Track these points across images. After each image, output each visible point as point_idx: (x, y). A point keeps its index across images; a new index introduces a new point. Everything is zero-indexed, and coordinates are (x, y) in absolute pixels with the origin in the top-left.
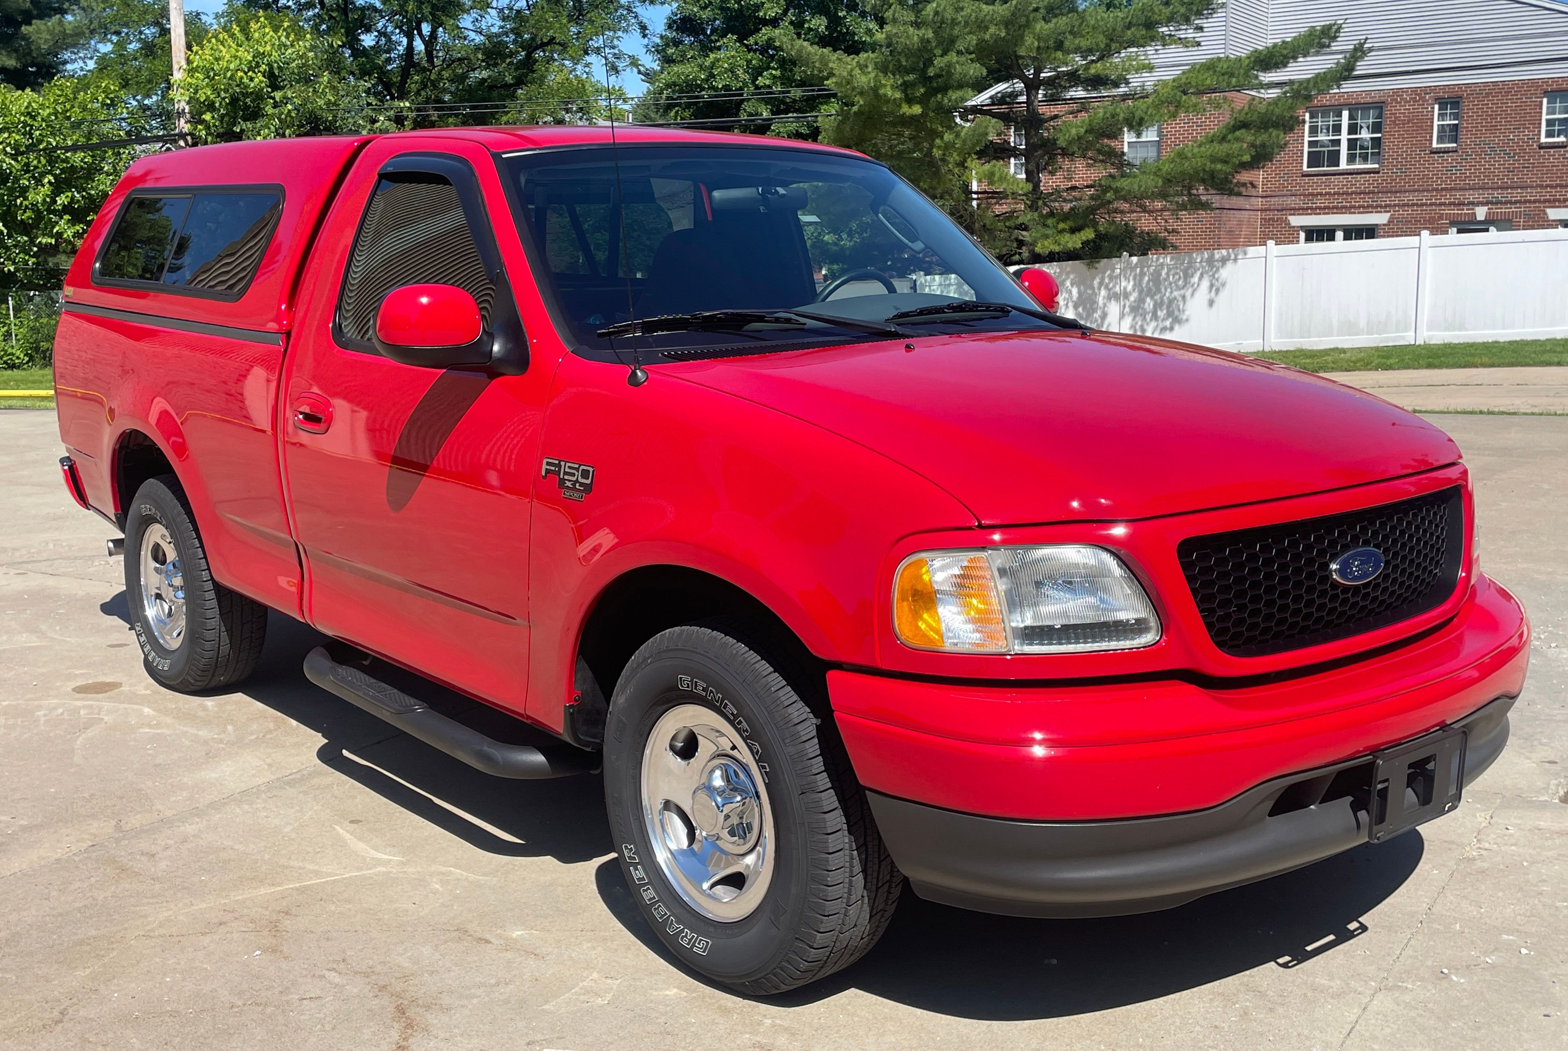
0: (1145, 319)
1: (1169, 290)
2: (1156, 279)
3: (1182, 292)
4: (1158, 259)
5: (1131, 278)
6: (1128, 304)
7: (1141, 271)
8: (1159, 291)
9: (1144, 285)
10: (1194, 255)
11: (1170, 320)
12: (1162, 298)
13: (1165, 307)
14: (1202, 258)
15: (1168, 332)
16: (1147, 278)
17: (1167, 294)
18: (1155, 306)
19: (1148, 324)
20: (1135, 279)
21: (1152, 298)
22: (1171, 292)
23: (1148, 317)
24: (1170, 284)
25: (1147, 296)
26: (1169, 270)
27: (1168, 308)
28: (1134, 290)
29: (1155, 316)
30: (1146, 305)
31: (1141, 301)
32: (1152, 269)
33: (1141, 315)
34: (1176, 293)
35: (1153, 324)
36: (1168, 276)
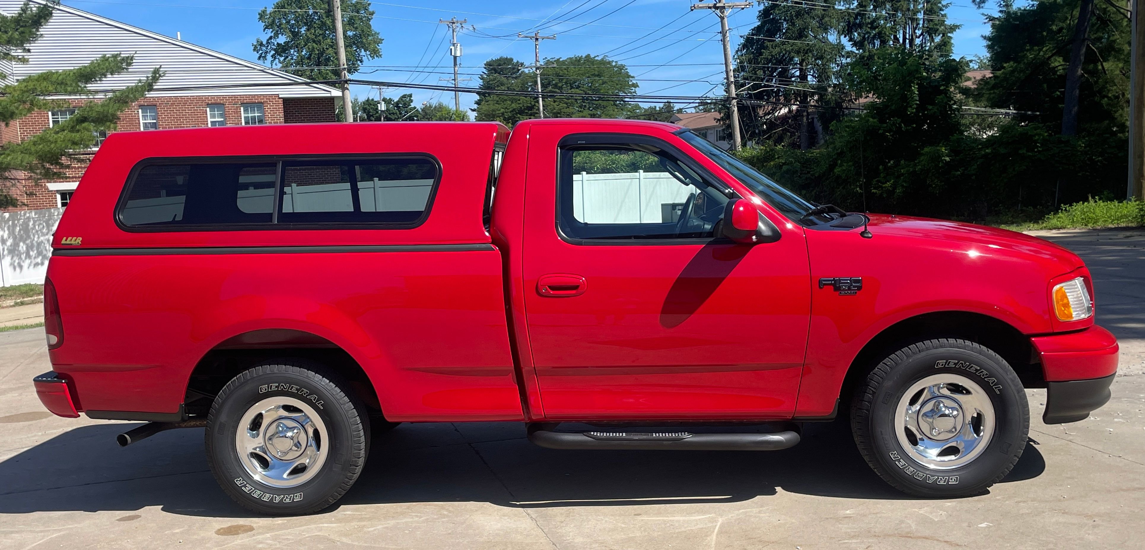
0: (20, 258)
1: (36, 236)
2: (25, 228)
3: (47, 237)
4: (25, 214)
5: (6, 229)
6: (6, 248)
7: (13, 223)
8: (29, 237)
9: (17, 234)
10: (52, 210)
11: (40, 258)
12: (32, 242)
13: (35, 248)
14: (58, 213)
15: (40, 266)
16: (18, 228)
17: (36, 239)
18: (27, 248)
19: (23, 262)
20: (8, 229)
21: (24, 242)
22: (39, 238)
23: (23, 256)
24: (37, 231)
25: (20, 241)
26: (35, 222)
27: (37, 249)
28: (9, 238)
29: (28, 256)
30: (20, 248)
31: (16, 245)
32: (21, 221)
33: (17, 256)
34: (42, 238)
35: (28, 261)
36: (35, 226)
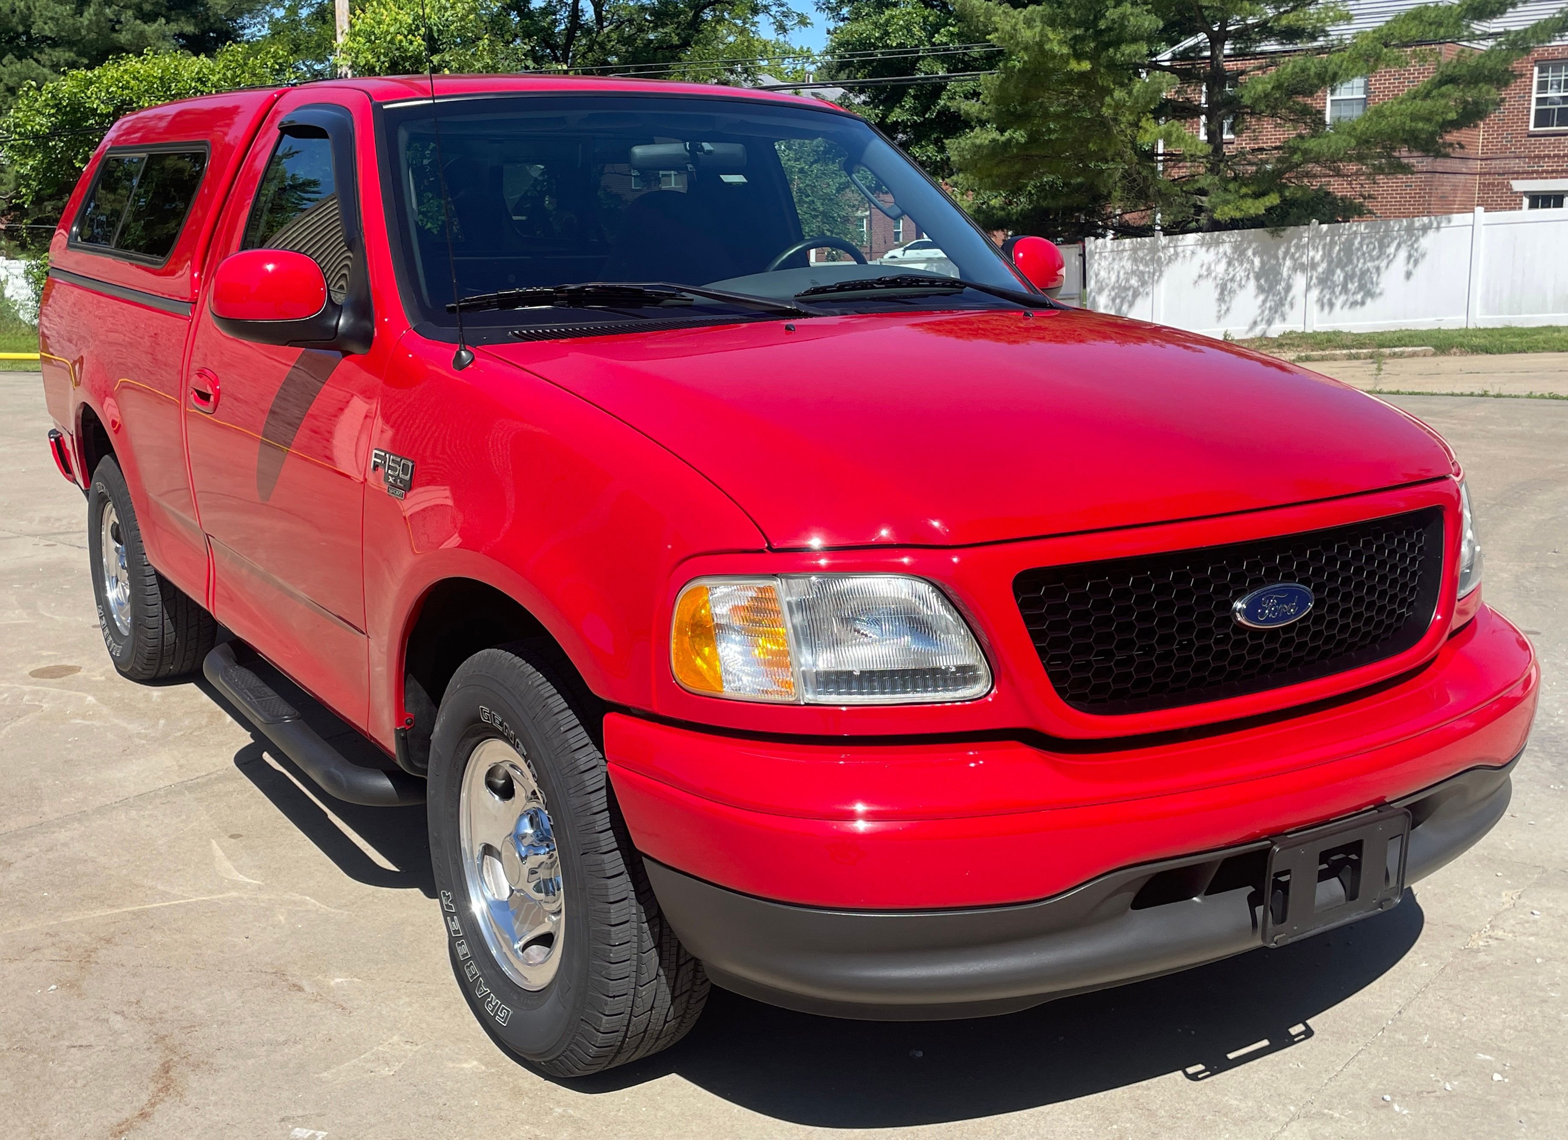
0: (1333, 292)
1: (1362, 261)
2: (1348, 248)
3: (1377, 263)
4: (1350, 227)
5: (1320, 248)
6: (1315, 274)
7: (1332, 240)
8: (1350, 261)
9: (1334, 256)
10: (1392, 223)
11: (1362, 294)
12: (1353, 270)
13: (1356, 279)
14: (1400, 226)
15: (1359, 306)
16: (1337, 248)
17: (1360, 265)
18: (1345, 278)
19: (1336, 298)
20: (1324, 248)
21: (1342, 269)
22: (1364, 263)
23: (1338, 290)
24: (1364, 254)
25: (1337, 267)
26: (1363, 239)
27: (1360, 280)
28: (1322, 261)
29: (1345, 290)
30: (1336, 277)
31: (1330, 272)
32: (1343, 239)
33: (1330, 288)
34: (1369, 264)
35: (1343, 298)
36: (1361, 246)
